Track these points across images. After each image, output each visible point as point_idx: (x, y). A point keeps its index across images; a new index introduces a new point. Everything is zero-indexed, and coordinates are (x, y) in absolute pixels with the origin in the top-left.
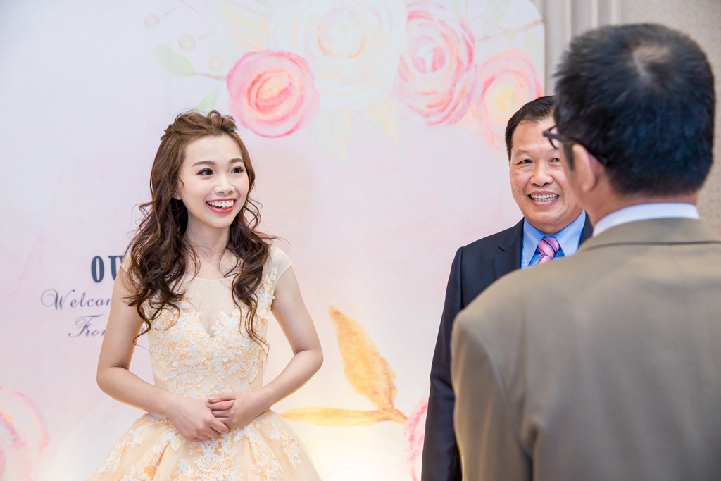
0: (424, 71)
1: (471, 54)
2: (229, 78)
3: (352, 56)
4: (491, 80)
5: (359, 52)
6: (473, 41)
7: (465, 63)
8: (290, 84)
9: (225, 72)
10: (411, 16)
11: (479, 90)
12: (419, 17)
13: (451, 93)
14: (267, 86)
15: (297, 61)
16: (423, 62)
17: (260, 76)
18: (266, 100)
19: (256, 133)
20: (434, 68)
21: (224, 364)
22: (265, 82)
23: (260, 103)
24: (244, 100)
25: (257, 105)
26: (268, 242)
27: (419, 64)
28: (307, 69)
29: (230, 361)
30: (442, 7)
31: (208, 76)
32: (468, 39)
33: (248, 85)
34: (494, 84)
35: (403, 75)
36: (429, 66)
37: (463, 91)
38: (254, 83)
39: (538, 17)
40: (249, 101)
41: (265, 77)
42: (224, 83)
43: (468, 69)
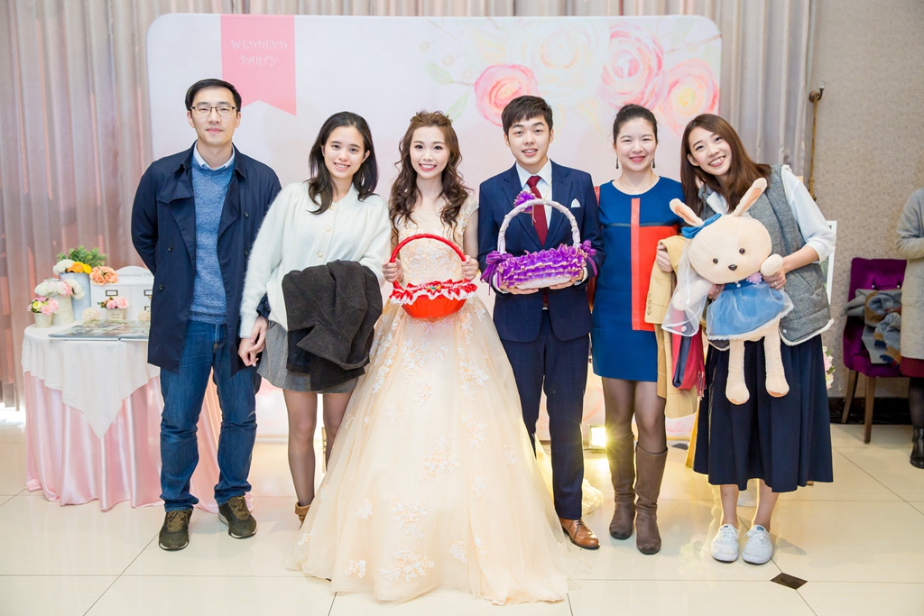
0: (622, 77)
1: (660, 64)
2: (476, 83)
3: (566, 67)
4: (676, 83)
5: (572, 64)
6: (662, 53)
7: (655, 70)
8: (520, 88)
9: (473, 81)
10: (612, 36)
11: (666, 91)
12: (619, 36)
13: (643, 93)
14: (503, 90)
15: (525, 71)
16: (622, 70)
17: (498, 83)
18: (502, 100)
19: (494, 123)
20: (630, 74)
21: (437, 259)
22: (501, 87)
23: (497, 102)
24: (487, 100)
25: (495, 103)
26: (467, 191)
27: (619, 72)
28: (533, 77)
29: (440, 257)
30: (638, 28)
31: (462, 83)
32: (658, 51)
33: (490, 89)
34: (678, 85)
35: (606, 79)
36: (626, 72)
37: (653, 92)
38: (494, 88)
39: (717, 32)
40: (490, 100)
41: (501, 83)
42: (473, 88)
43: (657, 74)
